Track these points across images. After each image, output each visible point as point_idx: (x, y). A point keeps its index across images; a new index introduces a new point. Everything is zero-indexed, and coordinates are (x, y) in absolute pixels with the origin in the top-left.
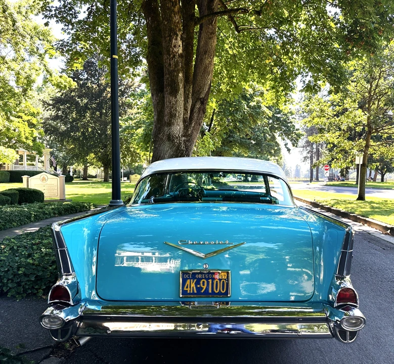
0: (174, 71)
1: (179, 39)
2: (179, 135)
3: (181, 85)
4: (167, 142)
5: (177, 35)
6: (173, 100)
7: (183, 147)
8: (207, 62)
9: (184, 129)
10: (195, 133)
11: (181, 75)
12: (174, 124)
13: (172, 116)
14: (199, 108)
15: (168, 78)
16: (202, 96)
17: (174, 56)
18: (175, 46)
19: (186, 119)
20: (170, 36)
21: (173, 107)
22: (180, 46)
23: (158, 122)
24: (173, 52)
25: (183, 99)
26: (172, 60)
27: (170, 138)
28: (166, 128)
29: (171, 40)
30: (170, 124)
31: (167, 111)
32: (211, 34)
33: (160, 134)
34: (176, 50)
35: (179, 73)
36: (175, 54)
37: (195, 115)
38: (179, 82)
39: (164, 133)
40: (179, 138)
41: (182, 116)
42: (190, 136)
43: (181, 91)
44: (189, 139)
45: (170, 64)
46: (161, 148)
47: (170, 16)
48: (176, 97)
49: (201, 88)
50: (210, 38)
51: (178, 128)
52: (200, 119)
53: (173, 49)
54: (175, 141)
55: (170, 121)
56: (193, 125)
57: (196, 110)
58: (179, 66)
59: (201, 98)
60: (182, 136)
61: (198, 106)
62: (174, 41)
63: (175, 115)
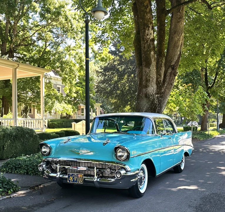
0: (147, 51)
1: (150, 29)
2: (153, 93)
3: (153, 60)
4: (145, 99)
5: (149, 27)
6: (147, 70)
7: (156, 101)
8: (177, 39)
9: (158, 89)
10: (167, 91)
11: (152, 53)
12: (149, 87)
13: (148, 81)
14: (171, 73)
15: (143, 57)
16: (173, 63)
17: (147, 41)
18: (147, 35)
19: (160, 81)
20: (144, 29)
21: (148, 75)
22: (151, 34)
23: (140, 85)
24: (146, 39)
25: (155, 68)
26: (146, 44)
27: (147, 96)
28: (144, 89)
29: (145, 31)
30: (146, 86)
31: (144, 78)
32: (179, 19)
33: (140, 93)
34: (148, 37)
35: (151, 52)
36: (148, 40)
37: (168, 78)
38: (151, 58)
39: (143, 93)
40: (153, 96)
41: (155, 80)
42: (164, 93)
43: (154, 63)
44: (163, 95)
45: (145, 47)
46: (141, 103)
47: (144, 16)
48: (149, 68)
49: (172, 58)
50: (179, 22)
51: (152, 88)
52: (171, 81)
53: (146, 37)
54: (151, 98)
55: (147, 84)
56: (166, 85)
57: (168, 74)
58: (150, 47)
59: (172, 66)
60: (155, 94)
61: (170, 71)
62: (147, 31)
63: (150, 80)
